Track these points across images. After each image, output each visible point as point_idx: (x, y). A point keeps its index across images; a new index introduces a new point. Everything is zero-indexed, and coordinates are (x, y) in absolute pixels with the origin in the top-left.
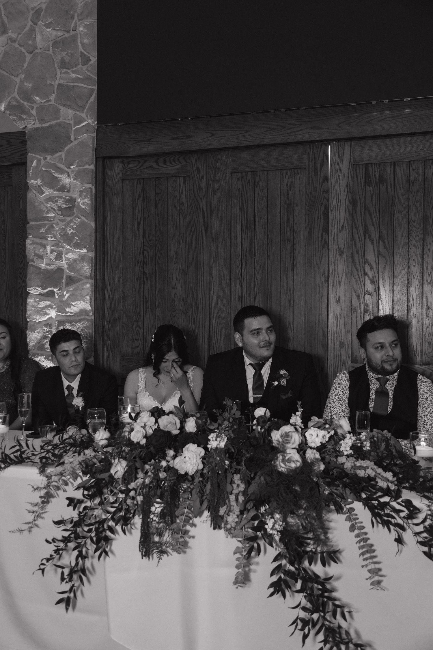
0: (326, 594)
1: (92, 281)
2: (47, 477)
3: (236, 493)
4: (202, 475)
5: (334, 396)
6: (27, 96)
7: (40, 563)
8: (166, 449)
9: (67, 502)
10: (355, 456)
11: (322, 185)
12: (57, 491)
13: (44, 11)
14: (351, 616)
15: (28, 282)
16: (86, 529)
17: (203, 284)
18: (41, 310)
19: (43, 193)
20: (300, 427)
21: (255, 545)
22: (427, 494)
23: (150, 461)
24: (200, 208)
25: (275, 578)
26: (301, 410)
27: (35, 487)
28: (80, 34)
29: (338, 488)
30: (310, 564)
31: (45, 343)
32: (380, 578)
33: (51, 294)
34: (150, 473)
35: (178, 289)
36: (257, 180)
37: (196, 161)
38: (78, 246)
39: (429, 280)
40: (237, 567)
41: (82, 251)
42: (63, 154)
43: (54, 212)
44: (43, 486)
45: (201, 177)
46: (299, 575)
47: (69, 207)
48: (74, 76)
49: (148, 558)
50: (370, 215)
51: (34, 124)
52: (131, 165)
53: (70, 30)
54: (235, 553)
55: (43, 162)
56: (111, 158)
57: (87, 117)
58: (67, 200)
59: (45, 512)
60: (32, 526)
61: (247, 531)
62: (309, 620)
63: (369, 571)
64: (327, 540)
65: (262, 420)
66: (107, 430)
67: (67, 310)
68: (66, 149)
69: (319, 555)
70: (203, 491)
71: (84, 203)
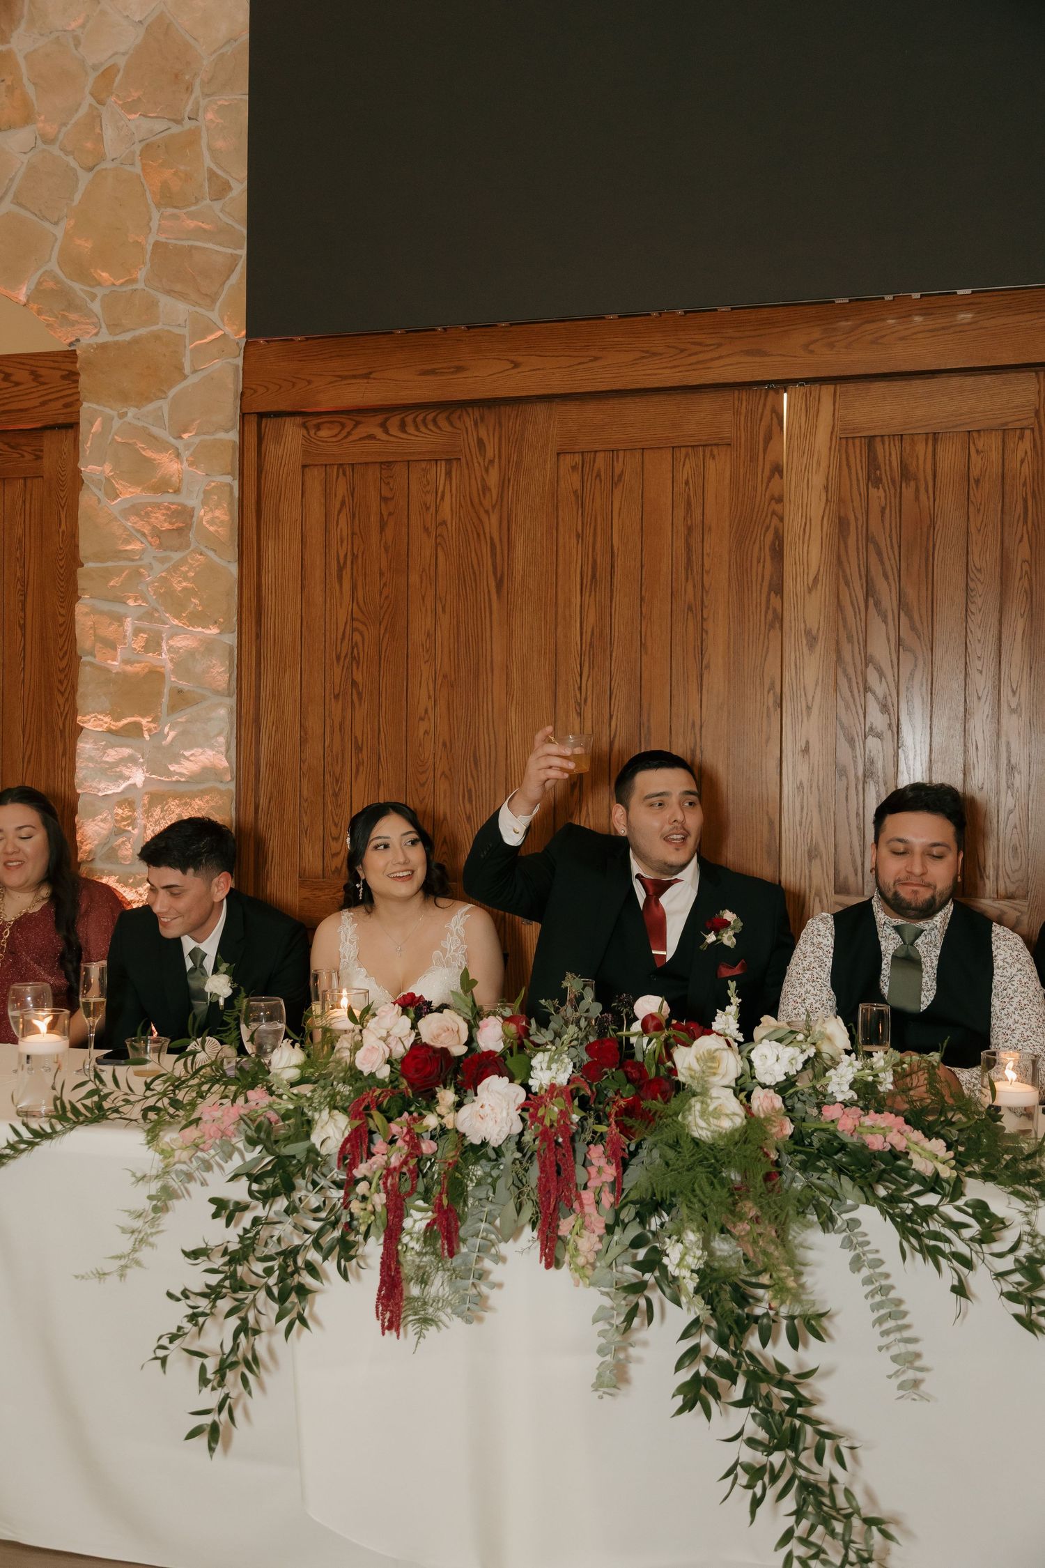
0: (800, 1411)
1: (232, 701)
2: (162, 1152)
3: (596, 1188)
4: (520, 1146)
5: (801, 972)
6: (81, 272)
7: (156, 1345)
8: (437, 1089)
9: (213, 1208)
10: (861, 1103)
11: (768, 485)
12: (187, 1185)
13: (121, 72)
14: (855, 1459)
15: (80, 702)
16: (259, 1267)
17: (490, 709)
18: (111, 768)
19: (117, 496)
20: (736, 1041)
21: (643, 1303)
22: (1021, 1188)
23: (400, 1115)
24: (484, 533)
25: (686, 1375)
26: (736, 1001)
27: (139, 1175)
28: (208, 130)
29: (824, 1176)
30: (764, 1344)
31: (119, 846)
32: (919, 1375)
33: (136, 730)
34: (400, 1143)
35: (432, 721)
36: (617, 472)
37: (476, 424)
38: (198, 618)
39: (1014, 706)
40: (601, 1351)
41: (208, 632)
42: (164, 405)
43: (143, 539)
44: (154, 1172)
45: (487, 460)
46: (739, 1366)
47: (179, 530)
48: (192, 224)
49: (395, 1334)
50: (879, 554)
51: (96, 334)
52: (323, 433)
53: (183, 119)
54: (595, 1321)
55: (116, 424)
56: (278, 414)
57: (223, 320)
58: (173, 512)
59: (158, 1232)
60: (127, 1263)
61: (622, 1272)
62: (763, 1468)
63: (895, 1359)
64: (801, 1290)
65: (651, 1025)
66: (297, 1045)
67: (172, 769)
68: (171, 393)
69: (784, 1323)
70: (521, 1181)
71: (213, 518)
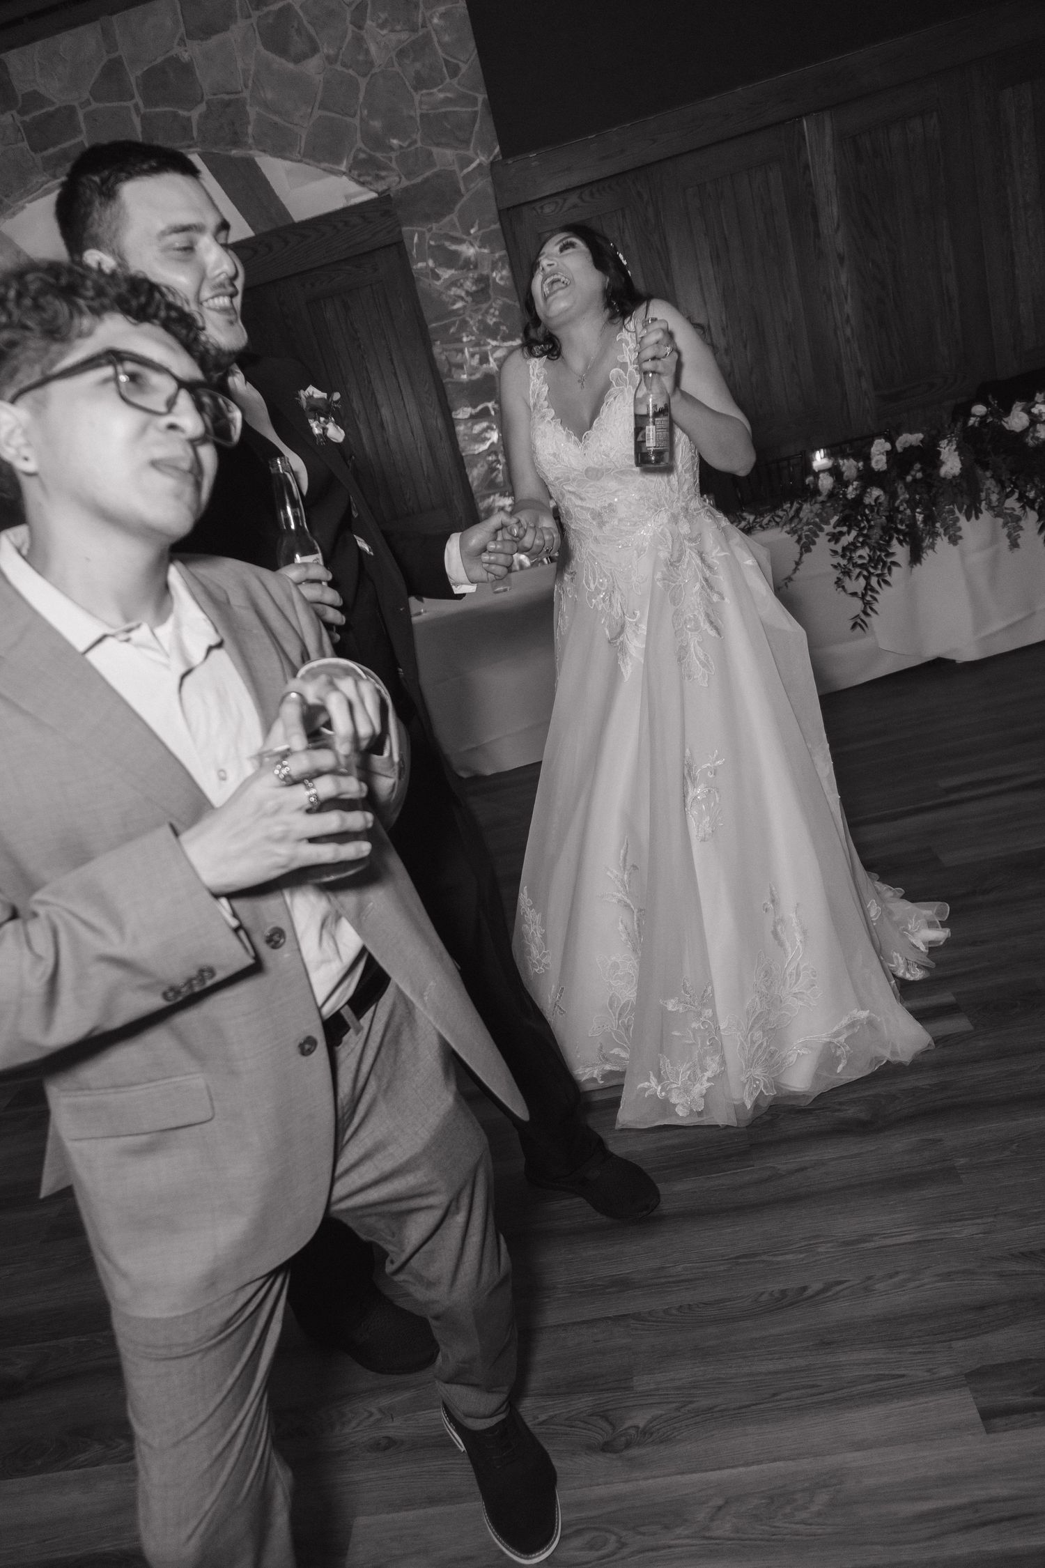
6: (379, 144)
11: (804, 178)
13: (370, 4)
18: (478, 436)
19: (440, 278)
28: (435, 32)
33: (485, 414)
36: (719, 191)
37: (635, 183)
38: (506, 337)
42: (454, 217)
43: (462, 300)
45: (645, 203)
47: (482, 289)
48: (442, 97)
51: (399, 182)
52: (546, 209)
53: (418, 28)
55: (428, 236)
56: (517, 206)
57: (477, 153)
58: (477, 280)
68: (458, 207)
71: (500, 276)
